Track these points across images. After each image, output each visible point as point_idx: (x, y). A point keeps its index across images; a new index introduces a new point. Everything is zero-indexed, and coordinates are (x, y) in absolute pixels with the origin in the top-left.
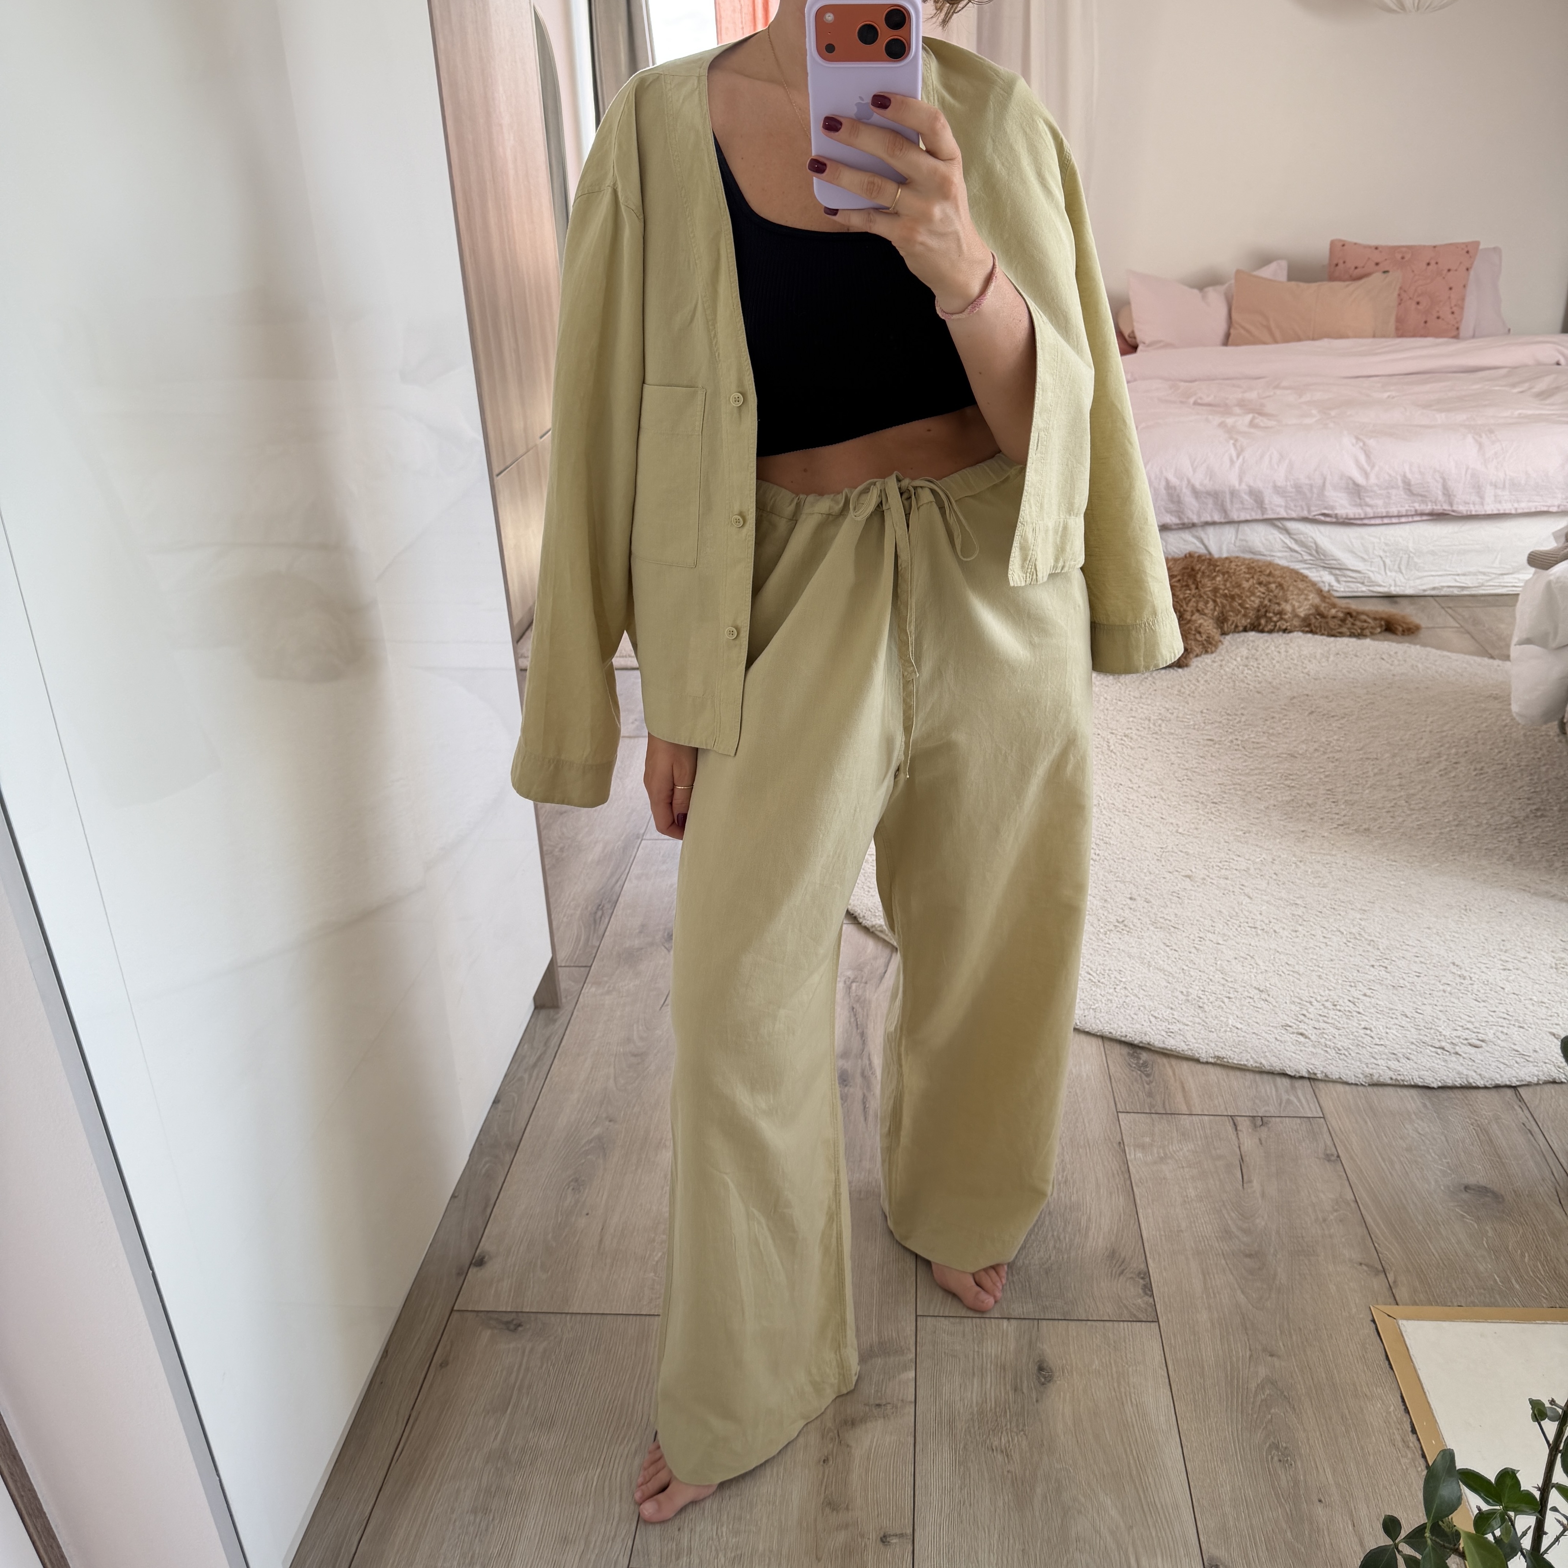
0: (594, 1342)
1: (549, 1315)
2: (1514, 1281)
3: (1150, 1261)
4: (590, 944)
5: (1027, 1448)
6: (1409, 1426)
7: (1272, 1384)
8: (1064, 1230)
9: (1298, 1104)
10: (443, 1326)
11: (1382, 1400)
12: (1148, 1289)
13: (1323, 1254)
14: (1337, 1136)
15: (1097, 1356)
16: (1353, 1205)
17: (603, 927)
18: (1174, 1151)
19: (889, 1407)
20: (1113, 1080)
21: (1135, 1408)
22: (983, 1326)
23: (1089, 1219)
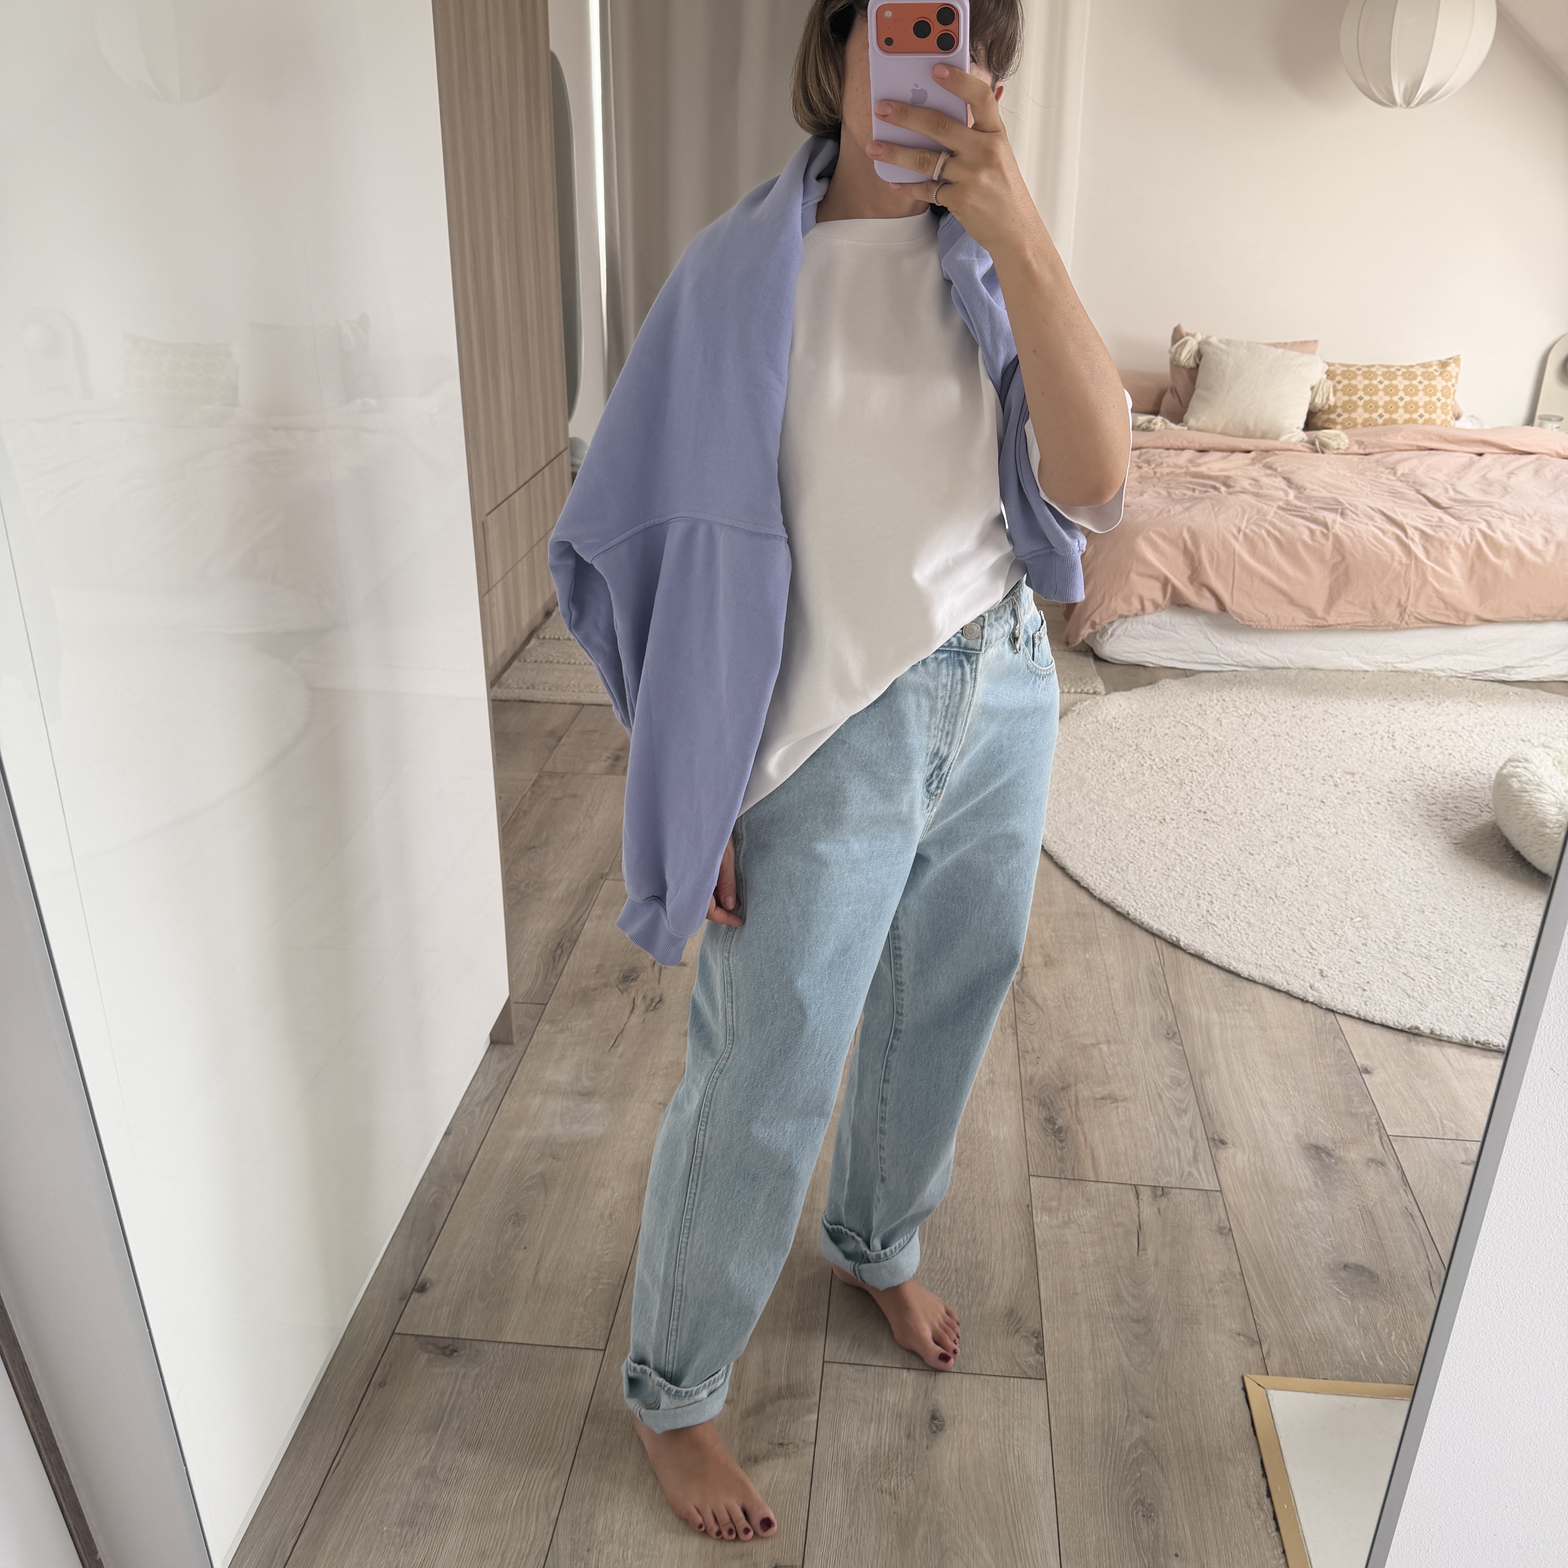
0: (523, 1371)
1: (483, 1342)
2: (1378, 1358)
3: (1044, 1320)
4: (547, 980)
5: (914, 1492)
6: (1265, 1488)
7: (1145, 1444)
8: (968, 1285)
9: (1198, 1177)
10: (384, 1349)
11: (1243, 1463)
12: (1040, 1348)
13: (1205, 1322)
14: (1231, 1209)
15: (987, 1409)
16: (1239, 1277)
17: (561, 965)
18: (1077, 1216)
19: (791, 1446)
20: (1028, 1144)
21: (1017, 1460)
22: (885, 1374)
23: (992, 1278)
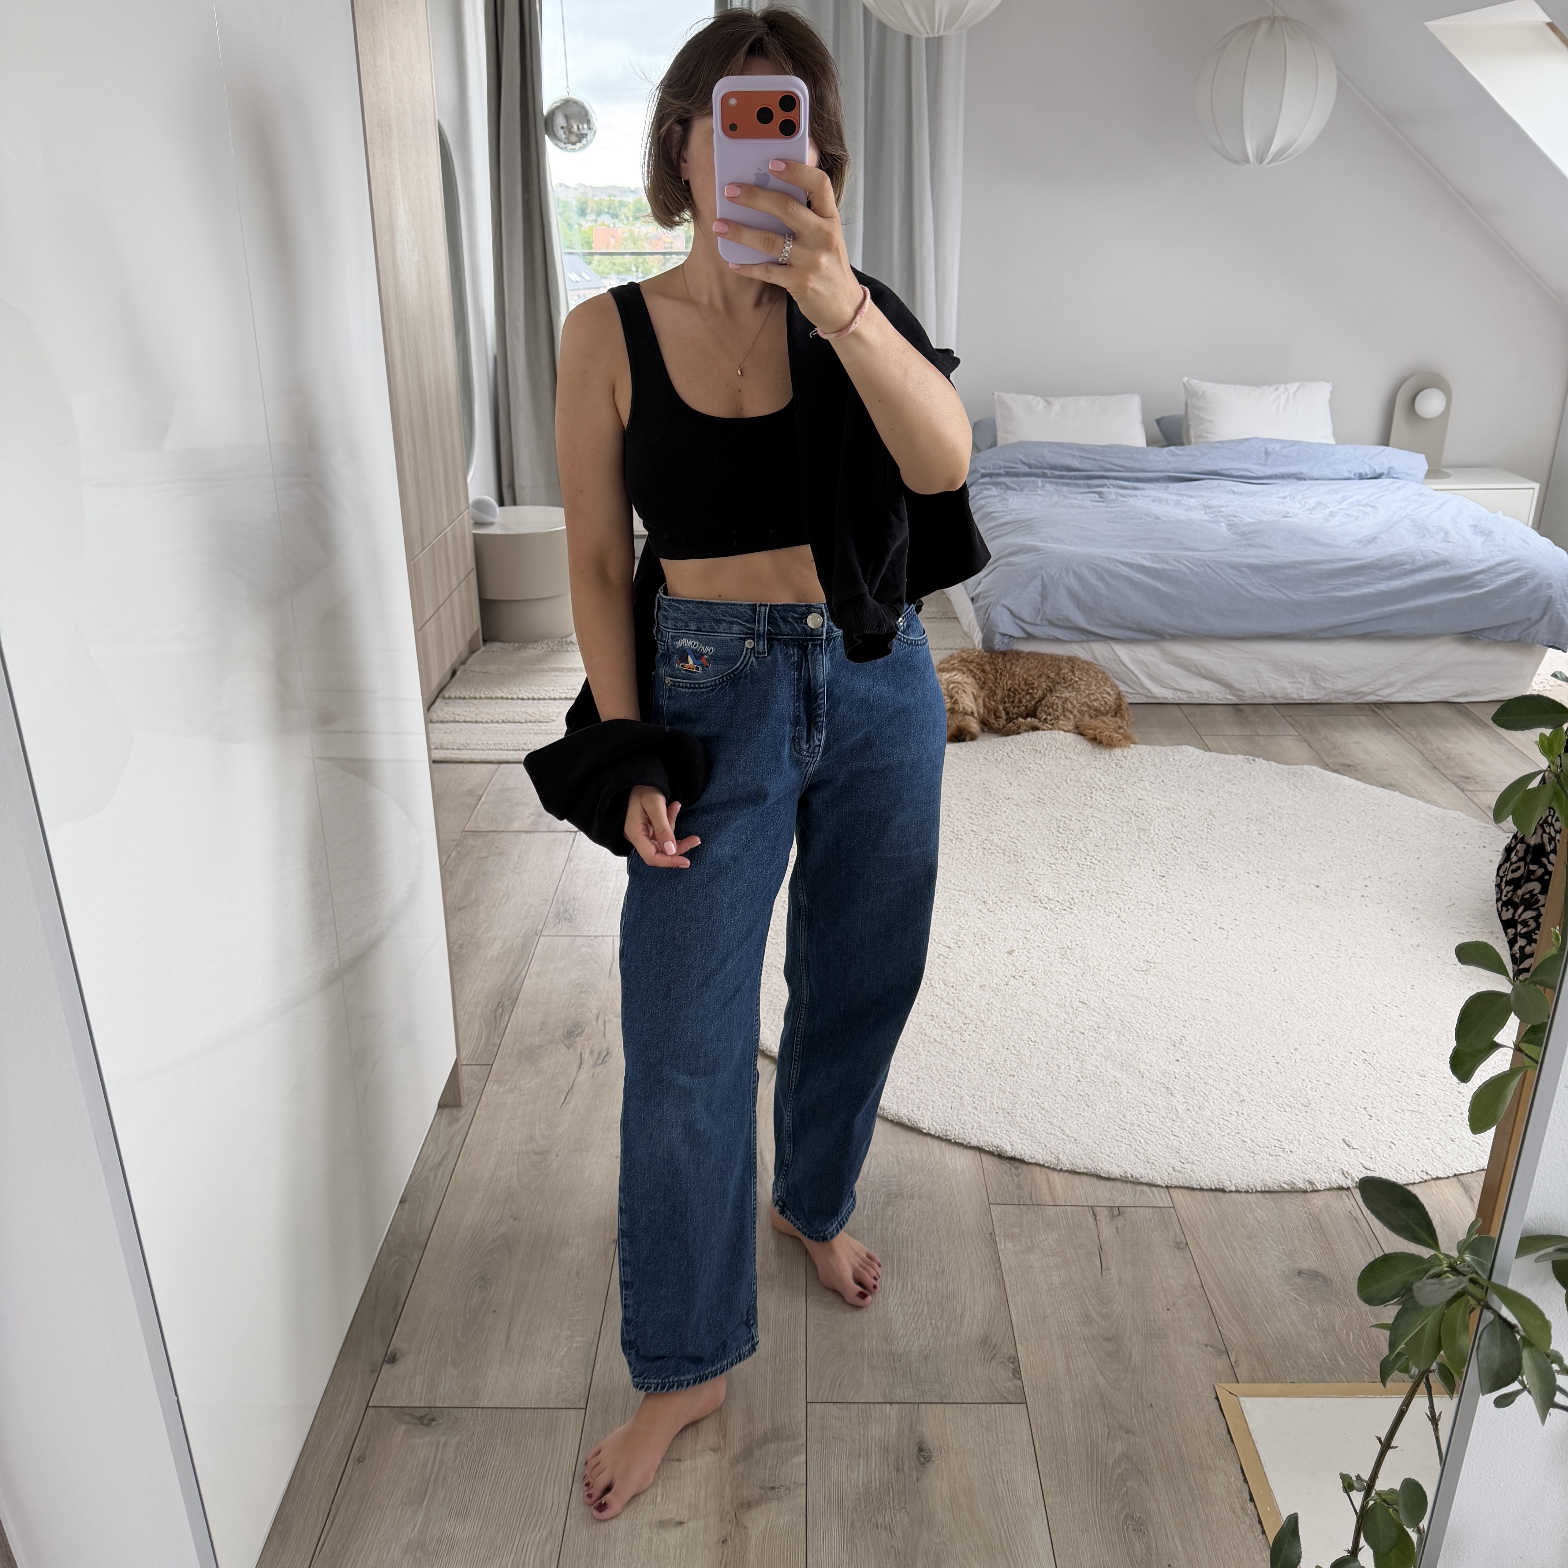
0: (504, 1436)
1: (460, 1410)
2: (1339, 1358)
3: (1019, 1346)
4: (491, 1041)
5: (909, 1525)
6: (1248, 1495)
7: (1128, 1458)
8: (941, 1317)
9: (1152, 1196)
10: (360, 1422)
11: (1224, 1471)
12: (1017, 1373)
13: (1172, 1336)
14: (1185, 1224)
15: (972, 1437)
16: (1199, 1289)
17: (503, 1025)
18: (1040, 1240)
19: (783, 1489)
20: (985, 1173)
21: (1006, 1486)
22: (868, 1411)
23: (964, 1307)
